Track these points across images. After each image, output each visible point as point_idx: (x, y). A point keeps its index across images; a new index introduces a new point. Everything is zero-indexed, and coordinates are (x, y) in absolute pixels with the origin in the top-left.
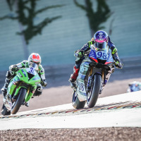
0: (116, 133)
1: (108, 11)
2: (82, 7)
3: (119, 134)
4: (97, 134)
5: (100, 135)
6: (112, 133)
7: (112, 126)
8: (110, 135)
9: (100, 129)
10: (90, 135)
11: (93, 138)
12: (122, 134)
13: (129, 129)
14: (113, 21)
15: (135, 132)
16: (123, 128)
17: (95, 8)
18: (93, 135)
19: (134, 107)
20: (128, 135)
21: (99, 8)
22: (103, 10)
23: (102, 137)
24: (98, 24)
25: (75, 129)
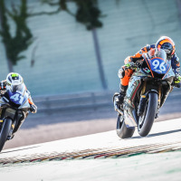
14: (35, 48)
17: (13, 32)
19: (63, 158)
21: (18, 33)
22: (24, 35)
24: (18, 53)
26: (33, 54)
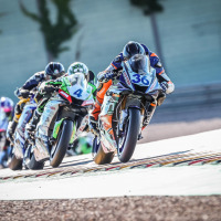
0: (133, 205)
1: (74, 22)
2: (34, 17)
3: (137, 206)
4: (101, 207)
5: (106, 209)
6: (126, 205)
7: (123, 195)
8: (123, 209)
9: (103, 199)
10: (89, 209)
11: (97, 212)
12: (143, 206)
13: (153, 198)
14: (81, 38)
15: (163, 202)
16: (143, 197)
17: (53, 17)
18: (95, 209)
20: (153, 207)
21: (60, 19)
22: (67, 21)
23: (110, 211)
24: (59, 43)
25: (62, 201)
26: (78, 45)
